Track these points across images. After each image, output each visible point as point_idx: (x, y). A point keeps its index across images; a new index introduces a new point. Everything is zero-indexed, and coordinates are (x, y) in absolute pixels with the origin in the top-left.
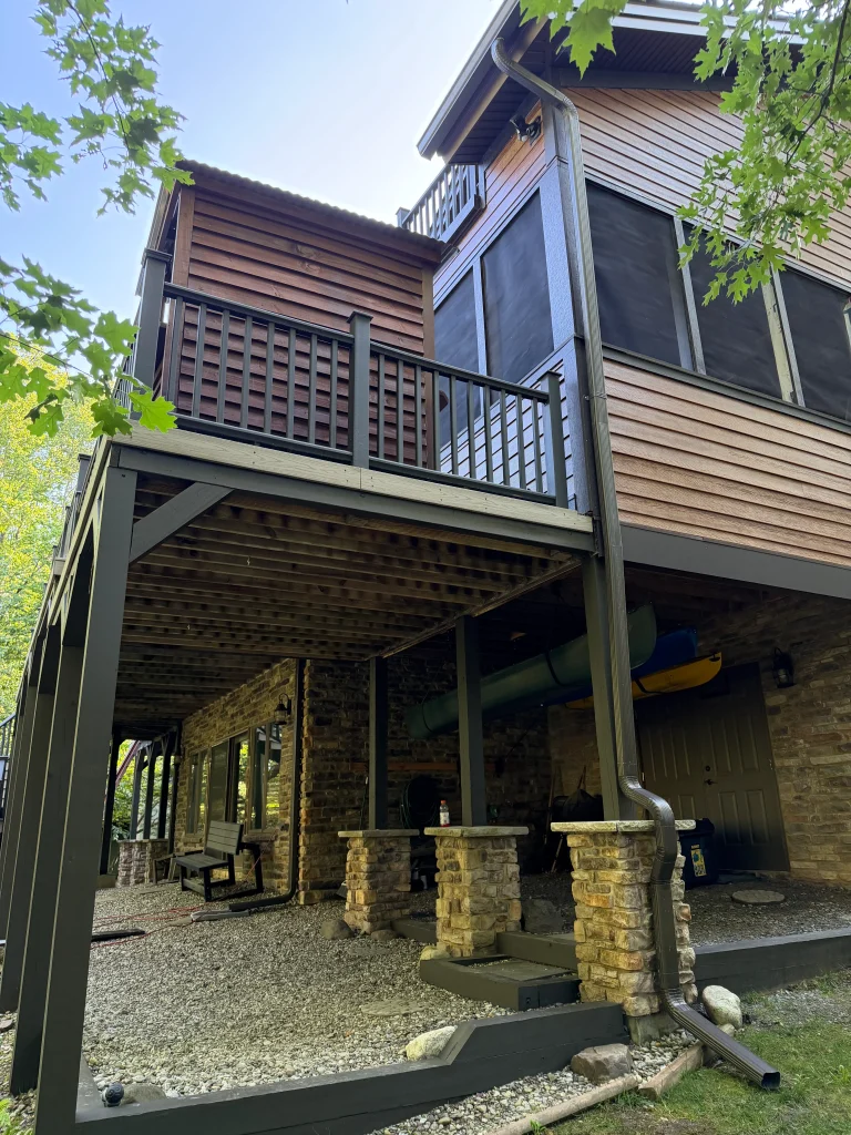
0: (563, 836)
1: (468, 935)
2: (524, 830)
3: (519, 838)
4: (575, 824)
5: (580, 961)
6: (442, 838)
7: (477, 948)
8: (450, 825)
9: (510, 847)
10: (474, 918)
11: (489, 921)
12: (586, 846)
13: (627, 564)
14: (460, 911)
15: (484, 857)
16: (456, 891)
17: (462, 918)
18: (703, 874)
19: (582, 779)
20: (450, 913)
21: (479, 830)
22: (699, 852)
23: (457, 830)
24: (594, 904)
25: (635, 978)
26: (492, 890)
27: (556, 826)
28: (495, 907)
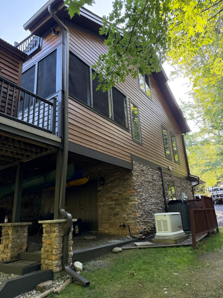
0: (42, 224)
1: (9, 255)
2: (31, 223)
3: (29, 226)
4: (45, 221)
5: (42, 259)
6: (4, 227)
7: (12, 258)
8: (8, 222)
9: (26, 228)
10: (12, 249)
11: (16, 250)
12: (48, 227)
13: (69, 152)
14: (8, 248)
15: (17, 231)
16: (7, 242)
17: (8, 250)
18: (78, 233)
19: (49, 209)
20: (4, 248)
21: (17, 224)
22: (77, 227)
23: (10, 224)
24: (48, 243)
25: (56, 262)
26: (19, 241)
27: (40, 222)
28: (19, 245)
